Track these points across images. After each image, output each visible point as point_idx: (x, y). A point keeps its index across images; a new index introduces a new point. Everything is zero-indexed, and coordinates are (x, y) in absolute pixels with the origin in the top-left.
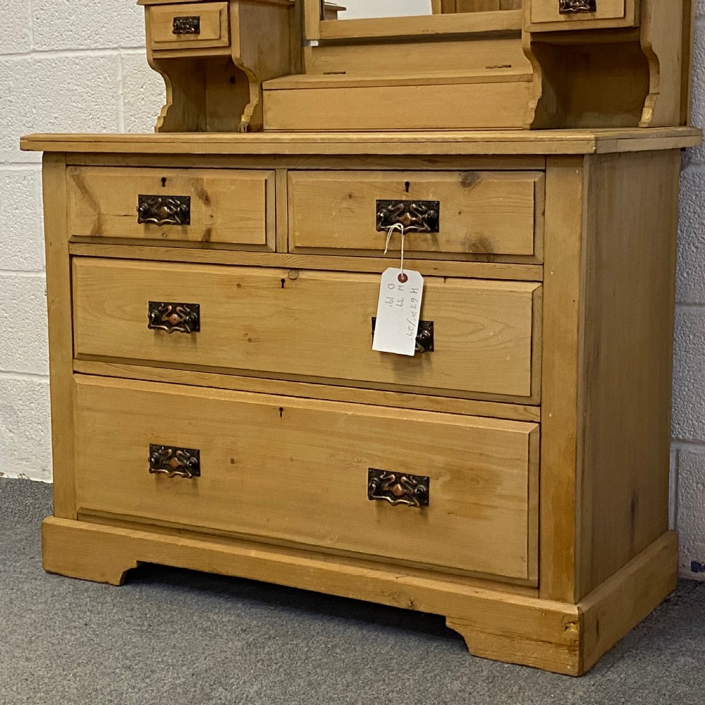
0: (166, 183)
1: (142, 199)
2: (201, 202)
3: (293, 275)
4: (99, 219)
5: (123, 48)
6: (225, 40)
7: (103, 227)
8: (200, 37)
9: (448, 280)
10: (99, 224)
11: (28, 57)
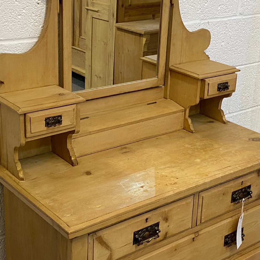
0: (148, 221)
1: (136, 233)
2: (164, 222)
3: (197, 234)
4: (111, 254)
7: (113, 257)
8: (62, 126)
9: (248, 211)
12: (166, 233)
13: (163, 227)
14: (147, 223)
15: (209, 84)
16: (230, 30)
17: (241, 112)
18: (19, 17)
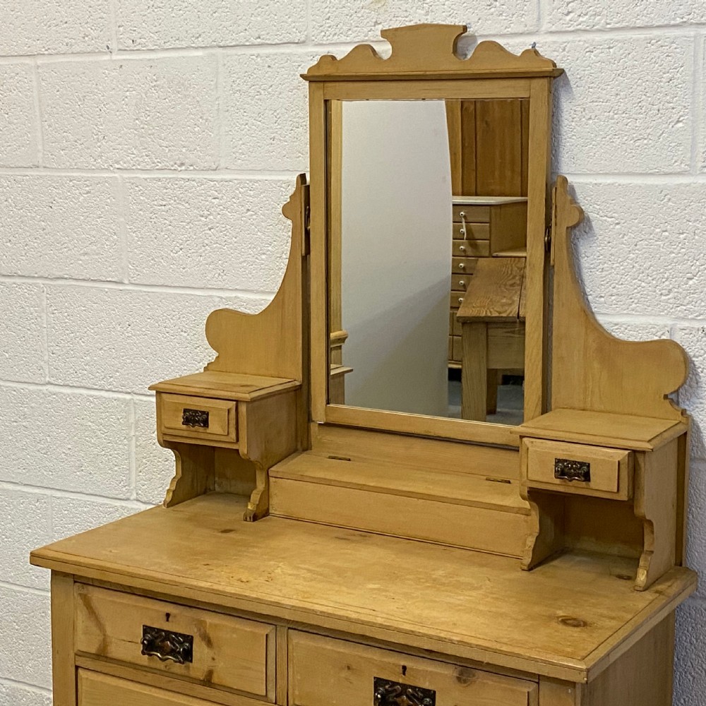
0: (170, 619)
1: (147, 629)
2: (203, 644)
4: (104, 640)
5: (135, 394)
6: (233, 436)
7: (109, 648)
8: (208, 431)
10: (104, 645)
11: (44, 388)
12: (210, 673)
13: (200, 653)
14: (170, 623)
15: (528, 449)
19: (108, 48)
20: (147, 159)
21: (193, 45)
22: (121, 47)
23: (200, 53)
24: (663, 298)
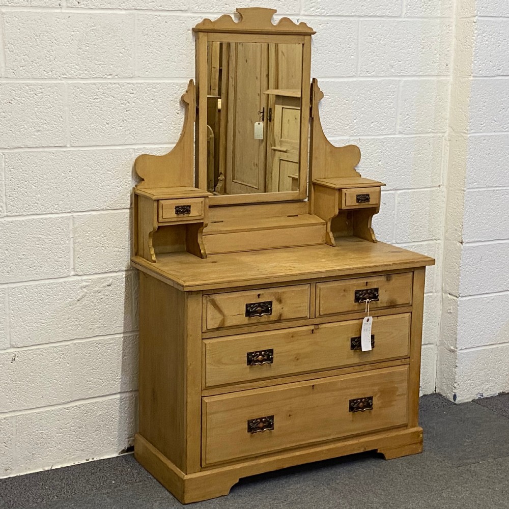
0: (260, 297)
1: (247, 306)
2: (277, 303)
3: (317, 327)
4: (223, 318)
7: (226, 322)
8: (190, 215)
9: (379, 318)
10: (223, 321)
11: (3, 220)
12: (281, 315)
13: (276, 308)
14: (260, 299)
15: (346, 194)
16: (387, 149)
17: (413, 244)
18: (160, 124)
19: (60, 5)
20: (86, 72)
21: (119, 7)
22: (69, 5)
23: (123, 12)
24: (346, 128)
